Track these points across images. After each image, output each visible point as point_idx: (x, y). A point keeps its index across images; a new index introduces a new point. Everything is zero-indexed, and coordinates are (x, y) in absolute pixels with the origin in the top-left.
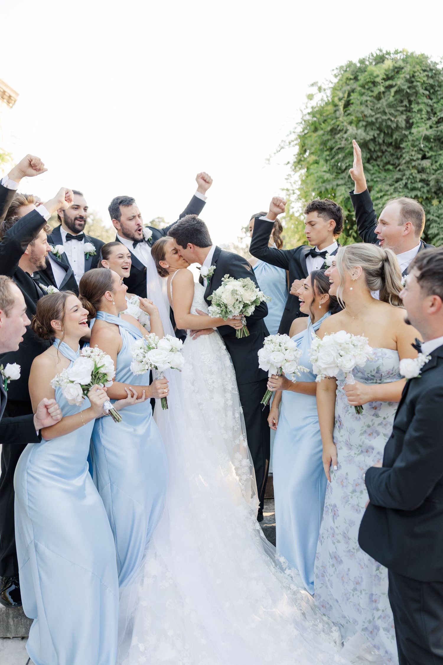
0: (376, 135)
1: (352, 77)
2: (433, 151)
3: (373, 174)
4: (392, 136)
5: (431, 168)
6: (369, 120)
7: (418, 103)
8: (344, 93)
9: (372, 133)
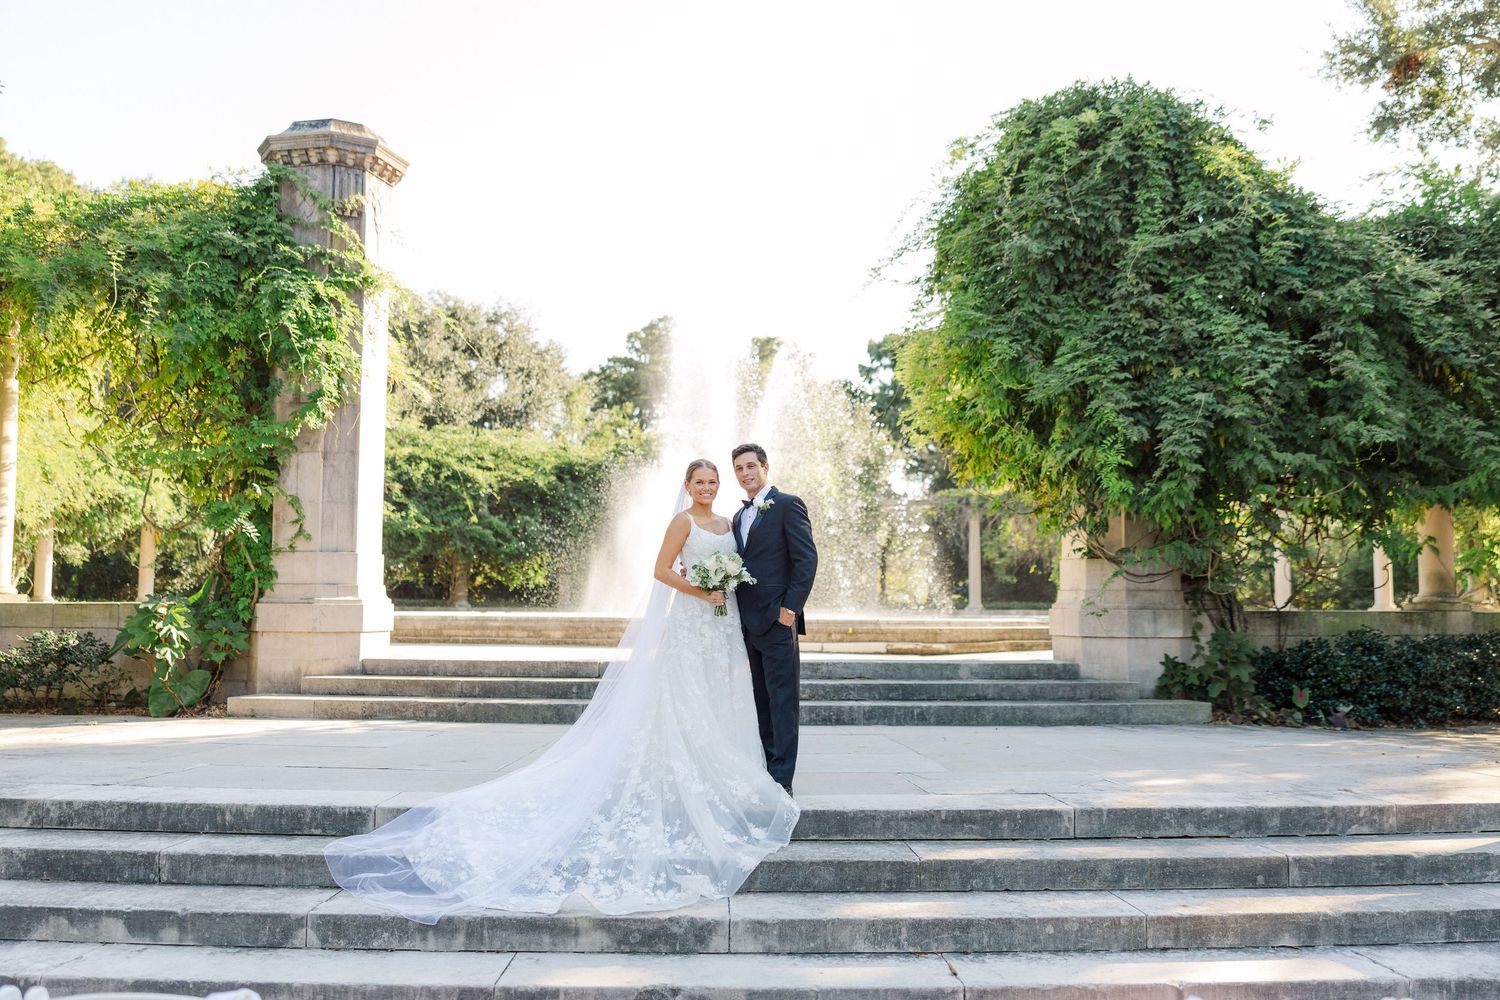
0: (1066, 245)
1: (1028, 132)
2: (1177, 275)
3: (1063, 314)
4: (1099, 245)
5: (1172, 306)
6: (1054, 217)
7: (1148, 187)
8: (1013, 161)
9: (1058, 242)
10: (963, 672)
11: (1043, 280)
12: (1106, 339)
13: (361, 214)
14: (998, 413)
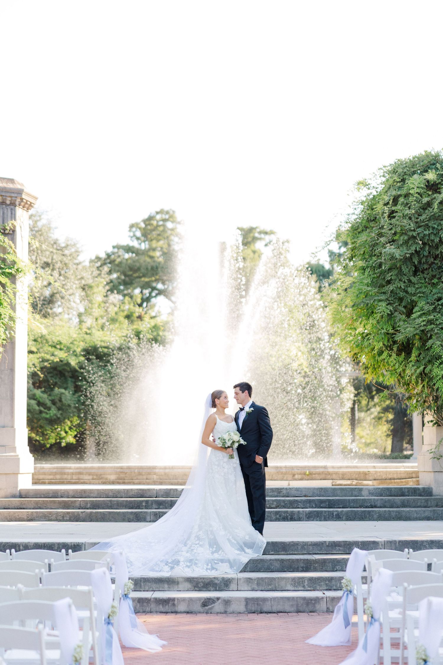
0: (418, 249)
3: (418, 288)
8: (390, 196)
9: (413, 248)
10: (363, 493)
11: (405, 269)
13: (14, 231)
14: (381, 344)
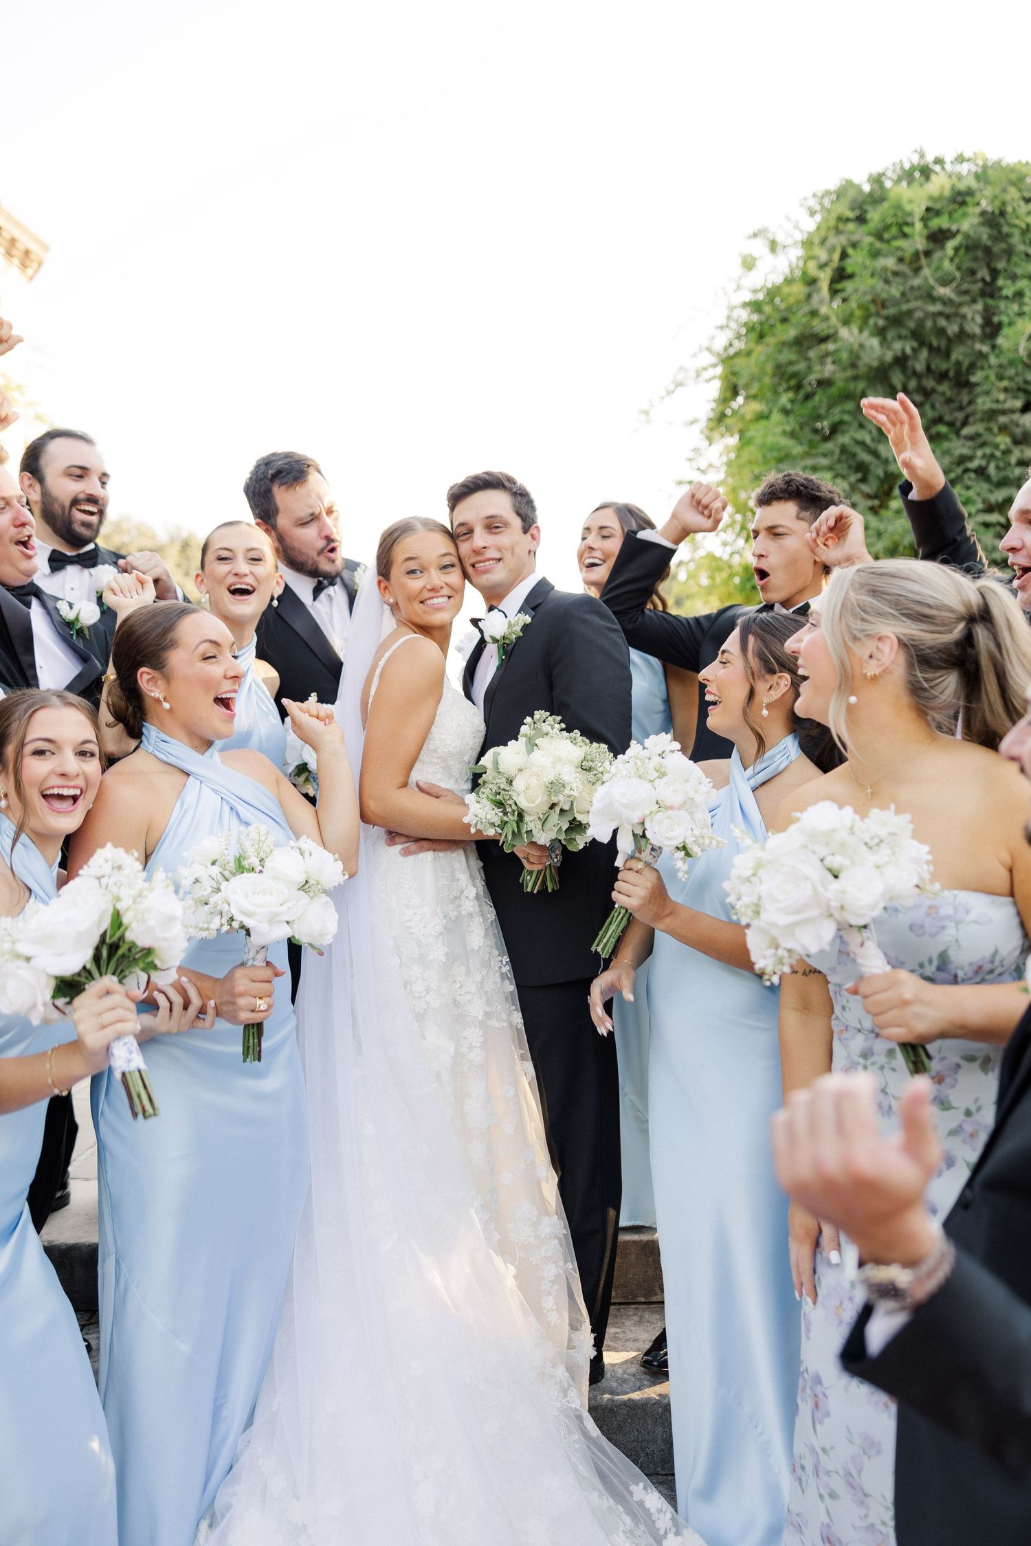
1: (851, 215)
4: (947, 355)
6: (893, 312)
7: (1014, 278)
8: (831, 251)
9: (898, 346)
12: (966, 471)
